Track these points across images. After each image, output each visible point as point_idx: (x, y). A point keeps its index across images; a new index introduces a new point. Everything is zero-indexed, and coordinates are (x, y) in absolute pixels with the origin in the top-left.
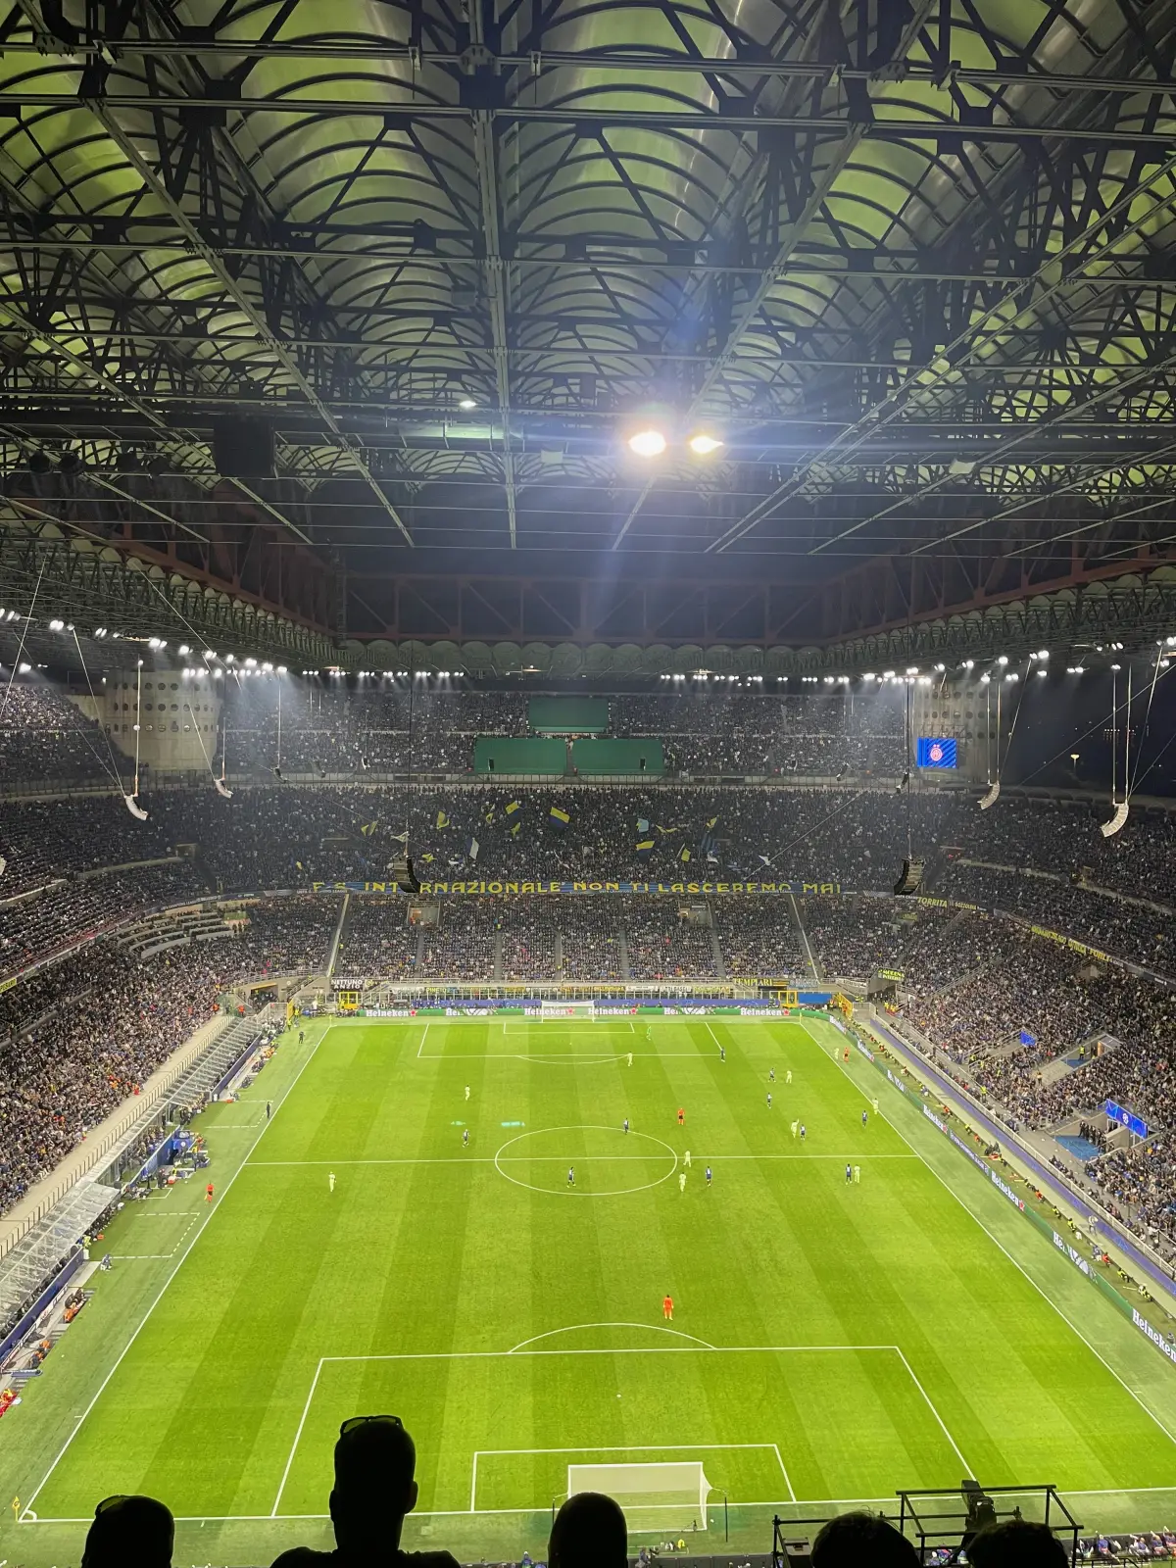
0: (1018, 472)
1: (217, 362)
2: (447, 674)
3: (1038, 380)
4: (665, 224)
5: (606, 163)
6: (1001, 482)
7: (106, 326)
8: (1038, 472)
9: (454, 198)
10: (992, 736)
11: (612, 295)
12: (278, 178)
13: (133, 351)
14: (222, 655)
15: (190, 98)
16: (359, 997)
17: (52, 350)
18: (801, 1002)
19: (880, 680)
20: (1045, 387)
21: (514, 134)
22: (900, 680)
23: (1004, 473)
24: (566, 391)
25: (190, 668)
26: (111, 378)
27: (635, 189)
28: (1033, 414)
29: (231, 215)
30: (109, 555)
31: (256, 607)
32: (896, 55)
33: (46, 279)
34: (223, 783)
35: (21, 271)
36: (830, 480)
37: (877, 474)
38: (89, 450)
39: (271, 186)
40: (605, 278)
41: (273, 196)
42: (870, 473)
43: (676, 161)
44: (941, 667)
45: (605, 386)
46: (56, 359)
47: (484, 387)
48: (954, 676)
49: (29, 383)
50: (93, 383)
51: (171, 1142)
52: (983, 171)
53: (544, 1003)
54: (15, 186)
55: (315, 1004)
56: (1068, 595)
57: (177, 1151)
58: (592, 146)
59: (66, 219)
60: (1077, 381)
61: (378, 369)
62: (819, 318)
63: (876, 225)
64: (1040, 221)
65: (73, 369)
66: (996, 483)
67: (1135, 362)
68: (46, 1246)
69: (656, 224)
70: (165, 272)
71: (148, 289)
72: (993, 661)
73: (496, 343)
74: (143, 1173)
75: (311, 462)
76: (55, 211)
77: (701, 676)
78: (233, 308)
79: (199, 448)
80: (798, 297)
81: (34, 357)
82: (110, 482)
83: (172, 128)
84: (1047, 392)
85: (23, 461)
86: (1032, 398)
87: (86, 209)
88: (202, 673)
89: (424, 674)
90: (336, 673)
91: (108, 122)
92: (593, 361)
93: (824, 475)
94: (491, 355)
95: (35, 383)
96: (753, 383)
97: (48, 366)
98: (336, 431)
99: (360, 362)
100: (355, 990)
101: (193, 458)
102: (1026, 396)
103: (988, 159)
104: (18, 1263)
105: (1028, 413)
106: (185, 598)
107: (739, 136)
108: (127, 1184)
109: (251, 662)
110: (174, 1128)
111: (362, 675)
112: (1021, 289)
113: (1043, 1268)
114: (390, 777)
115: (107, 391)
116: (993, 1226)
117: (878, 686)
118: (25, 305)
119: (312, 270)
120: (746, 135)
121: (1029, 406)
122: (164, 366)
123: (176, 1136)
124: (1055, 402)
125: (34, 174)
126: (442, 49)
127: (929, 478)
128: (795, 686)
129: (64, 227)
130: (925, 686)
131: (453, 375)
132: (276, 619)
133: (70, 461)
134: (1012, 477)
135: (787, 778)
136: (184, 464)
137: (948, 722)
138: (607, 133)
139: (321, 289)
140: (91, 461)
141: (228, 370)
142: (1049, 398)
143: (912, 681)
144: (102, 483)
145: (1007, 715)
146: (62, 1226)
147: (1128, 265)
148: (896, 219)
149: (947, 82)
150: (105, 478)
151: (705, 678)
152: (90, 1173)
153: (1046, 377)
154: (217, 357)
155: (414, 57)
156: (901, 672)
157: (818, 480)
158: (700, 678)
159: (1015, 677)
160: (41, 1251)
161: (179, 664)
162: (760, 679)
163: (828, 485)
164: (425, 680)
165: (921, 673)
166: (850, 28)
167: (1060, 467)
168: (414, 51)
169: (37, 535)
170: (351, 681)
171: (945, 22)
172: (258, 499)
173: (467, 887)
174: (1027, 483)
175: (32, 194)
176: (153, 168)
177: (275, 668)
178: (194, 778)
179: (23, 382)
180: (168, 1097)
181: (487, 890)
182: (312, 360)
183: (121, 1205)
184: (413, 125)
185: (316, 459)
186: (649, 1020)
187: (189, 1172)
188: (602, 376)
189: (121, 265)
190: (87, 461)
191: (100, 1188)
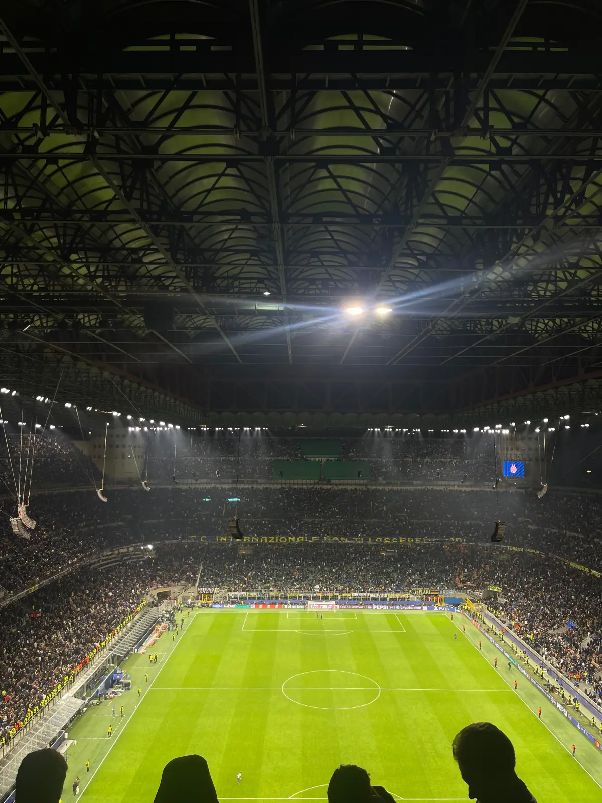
0: (544, 323)
1: (149, 277)
2: (260, 428)
3: (549, 277)
4: (359, 207)
5: (330, 181)
6: (536, 328)
7: (97, 260)
8: (555, 323)
9: (258, 197)
10: (543, 460)
11: (336, 241)
12: (177, 191)
13: (109, 273)
14: (148, 420)
15: (135, 154)
16: (212, 597)
17: (72, 272)
18: (446, 603)
19: (482, 431)
20: (553, 281)
21: (287, 169)
22: (492, 431)
23: (537, 324)
24: (316, 287)
25: (132, 426)
26: (98, 285)
27: (344, 192)
28: (548, 293)
29: (155, 208)
30: (95, 371)
31: (166, 396)
32: (462, 125)
33: (69, 239)
34: (145, 484)
35: (57, 236)
36: (449, 329)
37: (472, 325)
38: (86, 319)
39: (174, 195)
40: (332, 233)
41: (175, 200)
42: (469, 325)
43: (363, 178)
44: (514, 424)
45: (334, 284)
46: (73, 277)
47: (274, 285)
48: (521, 428)
49: (59, 288)
50: (89, 287)
51: (112, 676)
52: (513, 178)
53: (309, 602)
54: (56, 196)
55: (189, 601)
56: (577, 386)
57: (115, 680)
58: (323, 173)
59: (79, 211)
60: (570, 278)
61: (225, 278)
62: (436, 248)
63: (461, 204)
64: (542, 201)
65: (81, 281)
66: (533, 328)
67: (598, 266)
68: (46, 730)
69: (354, 207)
70: (124, 236)
71: (117, 244)
72: (540, 421)
73: (279, 263)
74: (97, 692)
75: (193, 324)
76: (74, 208)
77: (389, 429)
78: (156, 251)
79: (139, 318)
80: (426, 239)
81: (63, 276)
82: (97, 335)
83: (128, 170)
84: (554, 283)
85: (56, 325)
86: (547, 286)
87: (89, 207)
88: (138, 429)
89: (248, 428)
90: (204, 428)
91: (99, 167)
92: (328, 272)
93: (446, 326)
94: (277, 270)
95: (62, 288)
96: (407, 281)
97: (69, 280)
98: (203, 306)
99: (216, 275)
100: (210, 594)
101: (136, 323)
102: (544, 285)
103: (516, 173)
104: (31, 739)
105: (545, 293)
106: (130, 391)
107: (394, 166)
108: (89, 698)
109: (162, 423)
110: (114, 668)
111: (217, 429)
112: (534, 232)
113: (584, 754)
114: (230, 481)
115: (96, 291)
116: (556, 731)
117: (482, 433)
118: (59, 252)
119: (192, 233)
120: (397, 165)
121: (546, 290)
122: (123, 279)
123: (115, 672)
124: (559, 287)
125: (65, 191)
126: (250, 130)
127: (498, 326)
128: (438, 434)
129: (78, 216)
130: (506, 435)
131: (261, 280)
132: (175, 402)
133: (78, 325)
134: (541, 325)
135: (435, 482)
136: (132, 325)
137: (519, 453)
138: (330, 167)
139: (197, 241)
140: (88, 325)
141: (153, 280)
142: (556, 286)
143: (499, 431)
144: (92, 334)
145: (549, 449)
146: (54, 720)
147: (591, 221)
148: (470, 201)
149: (488, 135)
150: (94, 332)
151: (391, 429)
152: (70, 691)
153: (553, 276)
154: (149, 274)
155: (236, 134)
156: (492, 427)
157: (442, 328)
158: (388, 429)
159: (553, 429)
160: (43, 732)
161: (127, 424)
162: (419, 430)
163: (448, 331)
164: (248, 432)
165: (503, 427)
166: (442, 116)
167: (566, 320)
168: (236, 131)
169: (60, 361)
170: (211, 432)
171: (486, 109)
172: (166, 341)
173: (269, 539)
174: (549, 328)
175: (63, 200)
176: (119, 188)
177: (174, 426)
178: (132, 482)
179: (57, 288)
180: (112, 650)
181: (279, 541)
182: (192, 275)
183: (85, 709)
184: (239, 166)
185: (195, 322)
186: (365, 612)
187: (121, 692)
188: (332, 279)
189: (104, 233)
190: (86, 324)
191: (75, 700)
